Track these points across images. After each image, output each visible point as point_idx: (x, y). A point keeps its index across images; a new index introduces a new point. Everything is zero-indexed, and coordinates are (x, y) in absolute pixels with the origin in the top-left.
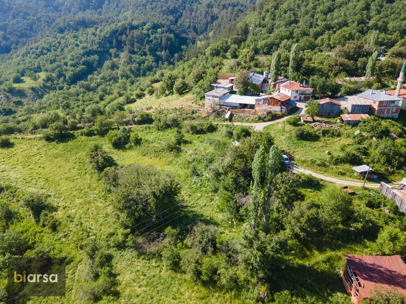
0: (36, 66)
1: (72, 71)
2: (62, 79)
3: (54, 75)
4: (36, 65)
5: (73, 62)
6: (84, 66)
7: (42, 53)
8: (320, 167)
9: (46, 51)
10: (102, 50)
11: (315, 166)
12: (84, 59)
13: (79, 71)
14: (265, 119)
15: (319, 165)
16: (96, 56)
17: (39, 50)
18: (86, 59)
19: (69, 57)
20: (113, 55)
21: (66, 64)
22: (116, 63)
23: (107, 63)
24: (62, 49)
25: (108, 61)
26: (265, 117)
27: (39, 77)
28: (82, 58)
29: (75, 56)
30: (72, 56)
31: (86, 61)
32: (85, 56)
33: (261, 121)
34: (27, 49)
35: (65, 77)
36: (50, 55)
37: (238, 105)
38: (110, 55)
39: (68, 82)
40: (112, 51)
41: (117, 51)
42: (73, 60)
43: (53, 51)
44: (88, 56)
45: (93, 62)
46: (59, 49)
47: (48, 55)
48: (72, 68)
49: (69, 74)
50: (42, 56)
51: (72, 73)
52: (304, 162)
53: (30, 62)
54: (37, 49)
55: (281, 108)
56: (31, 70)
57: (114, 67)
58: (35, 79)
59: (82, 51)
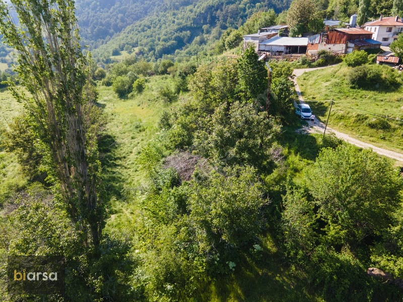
0: (134, 41)
1: (163, 45)
2: (151, 52)
3: (146, 49)
4: (135, 39)
5: (165, 37)
6: (174, 41)
7: (143, 30)
8: (374, 130)
9: (147, 28)
10: (195, 26)
11: (363, 127)
12: (176, 34)
13: (169, 46)
14: (313, 64)
15: (372, 126)
16: (188, 32)
17: (141, 27)
18: (178, 34)
19: (164, 32)
20: (204, 31)
21: (159, 39)
22: (206, 39)
23: (197, 39)
24: (161, 27)
25: (199, 37)
26: (314, 61)
27: (134, 50)
28: (174, 34)
29: (169, 32)
30: (167, 32)
31: (178, 36)
32: (178, 32)
33: (306, 66)
34: (132, 27)
35: (155, 51)
36: (149, 32)
37: (283, 49)
38: (203, 31)
39: (157, 56)
40: (205, 27)
41: (210, 27)
42: (166, 35)
43: (152, 28)
44: (181, 32)
45: (184, 37)
46: (158, 26)
47: (147, 32)
48: (163, 43)
49: (158, 48)
50: (142, 33)
51: (161, 47)
52: (342, 118)
53: (131, 38)
54: (140, 27)
55: (347, 47)
56: (130, 44)
57: (203, 42)
58: (130, 52)
59: (176, 27)
